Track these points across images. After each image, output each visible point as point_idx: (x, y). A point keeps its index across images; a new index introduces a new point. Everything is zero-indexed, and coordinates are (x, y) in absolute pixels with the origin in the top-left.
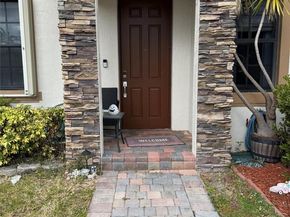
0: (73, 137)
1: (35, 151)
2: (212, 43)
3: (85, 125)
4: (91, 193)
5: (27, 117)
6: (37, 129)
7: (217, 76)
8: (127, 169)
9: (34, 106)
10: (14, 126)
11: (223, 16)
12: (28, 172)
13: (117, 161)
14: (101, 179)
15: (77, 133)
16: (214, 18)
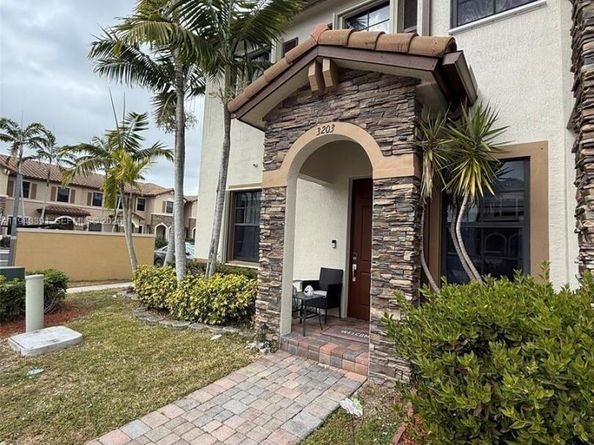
0: (261, 310)
2: (386, 229)
3: (269, 301)
7: (393, 266)
11: (398, 199)
12: (227, 334)
13: (293, 343)
14: (270, 356)
15: (263, 307)
16: (387, 202)
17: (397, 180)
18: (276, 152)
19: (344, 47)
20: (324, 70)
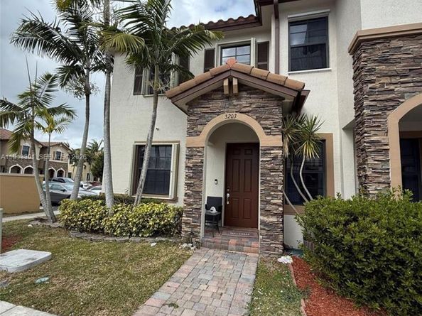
0: (186, 224)
1: (166, 230)
2: (268, 173)
3: (193, 217)
4: (189, 256)
5: (165, 210)
6: (169, 217)
7: (272, 193)
8: (215, 248)
9: (170, 205)
10: (157, 214)
11: (275, 158)
12: (160, 242)
15: (188, 222)
16: (268, 159)
17: (273, 148)
18: (196, 126)
19: (248, 75)
20: (234, 84)
